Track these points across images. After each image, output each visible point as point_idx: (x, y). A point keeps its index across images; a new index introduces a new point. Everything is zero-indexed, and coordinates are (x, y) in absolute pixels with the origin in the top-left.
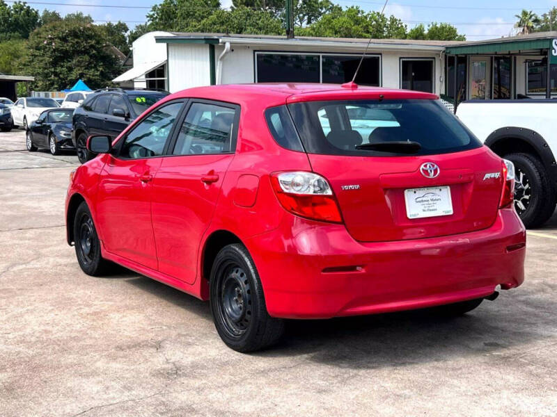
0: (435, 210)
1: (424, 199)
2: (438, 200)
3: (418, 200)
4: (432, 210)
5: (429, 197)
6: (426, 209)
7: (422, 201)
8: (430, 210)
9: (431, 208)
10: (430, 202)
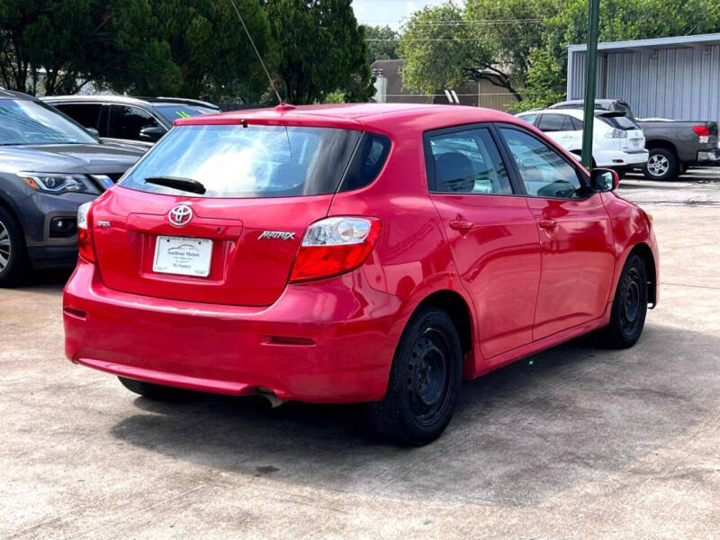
0: (189, 267)
1: (179, 251)
2: (195, 255)
3: (171, 251)
4: (186, 267)
5: (186, 250)
6: (178, 264)
7: (177, 253)
8: (183, 266)
9: (184, 264)
10: (186, 256)
